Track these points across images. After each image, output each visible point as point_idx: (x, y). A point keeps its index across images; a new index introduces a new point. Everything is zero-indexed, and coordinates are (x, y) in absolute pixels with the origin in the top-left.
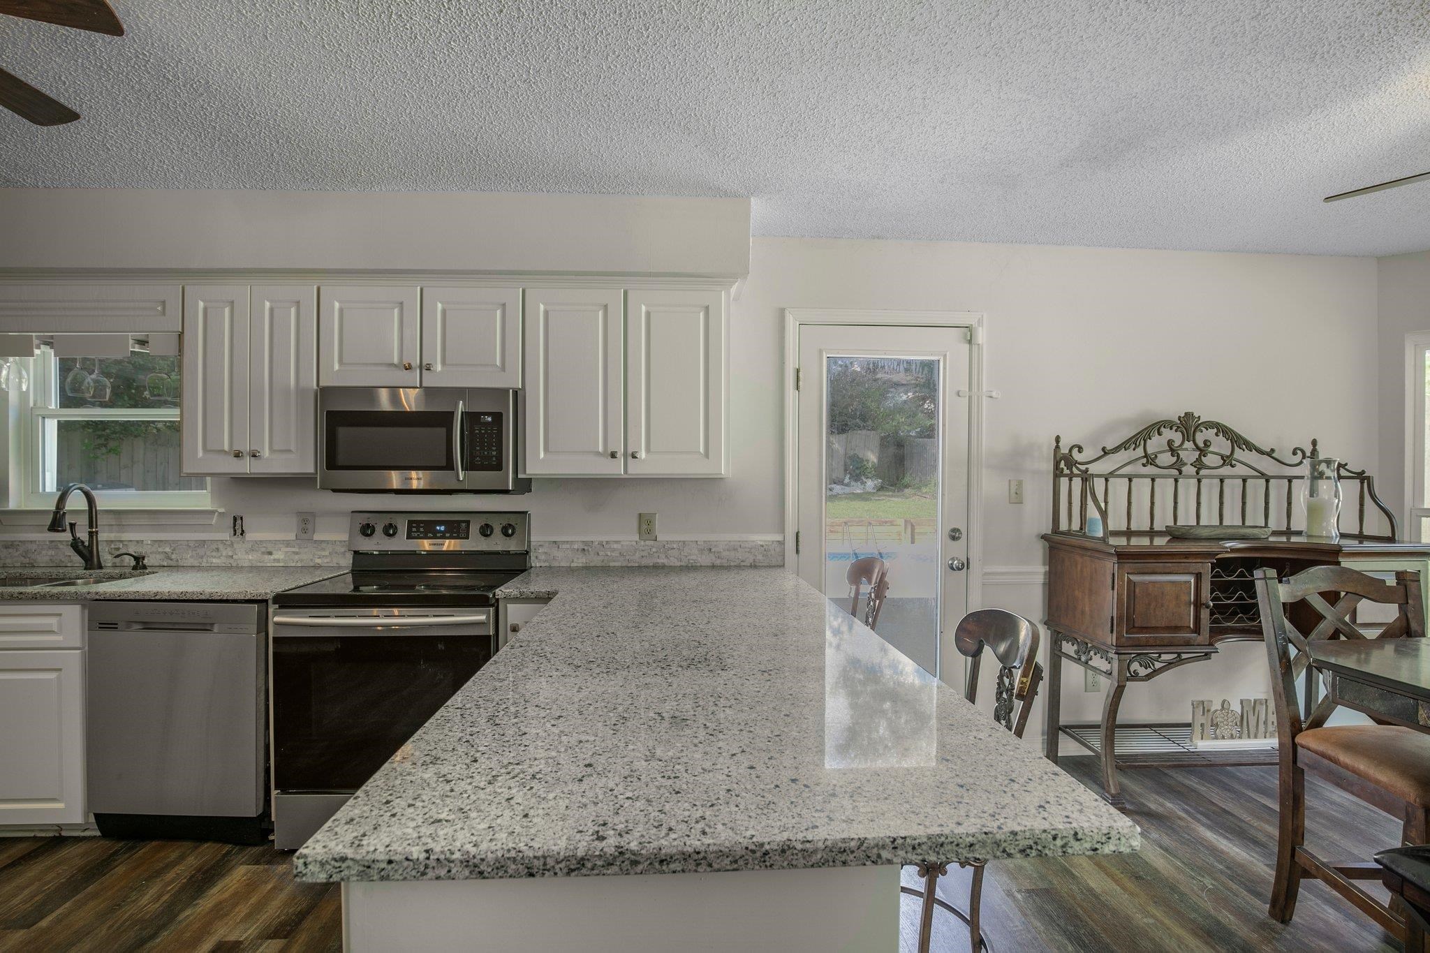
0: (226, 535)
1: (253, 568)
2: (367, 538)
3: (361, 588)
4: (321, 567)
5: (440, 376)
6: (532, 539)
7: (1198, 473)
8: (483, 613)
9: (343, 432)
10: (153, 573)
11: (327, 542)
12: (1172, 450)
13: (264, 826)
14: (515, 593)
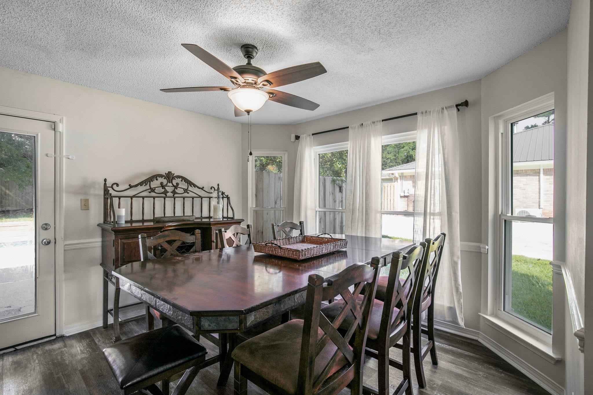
7: (174, 196)
12: (162, 186)
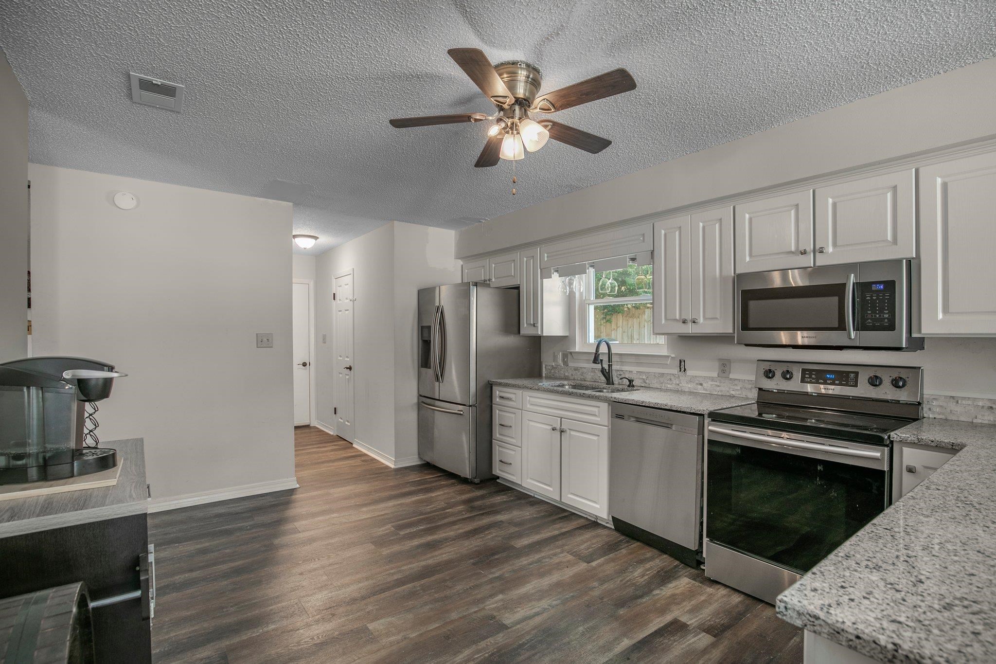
0: (675, 371)
1: (691, 393)
2: (769, 380)
3: (764, 415)
4: (734, 396)
5: (832, 256)
6: (925, 392)
8: (877, 451)
9: (752, 304)
10: (638, 390)
11: (739, 380)
13: (698, 558)
14: (912, 438)
